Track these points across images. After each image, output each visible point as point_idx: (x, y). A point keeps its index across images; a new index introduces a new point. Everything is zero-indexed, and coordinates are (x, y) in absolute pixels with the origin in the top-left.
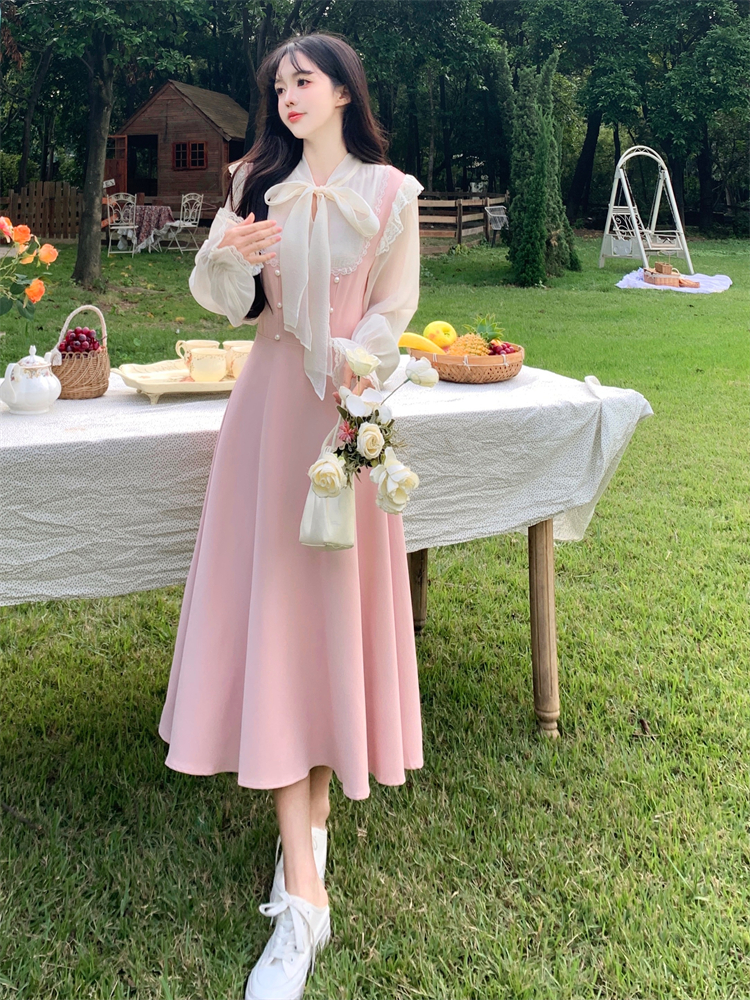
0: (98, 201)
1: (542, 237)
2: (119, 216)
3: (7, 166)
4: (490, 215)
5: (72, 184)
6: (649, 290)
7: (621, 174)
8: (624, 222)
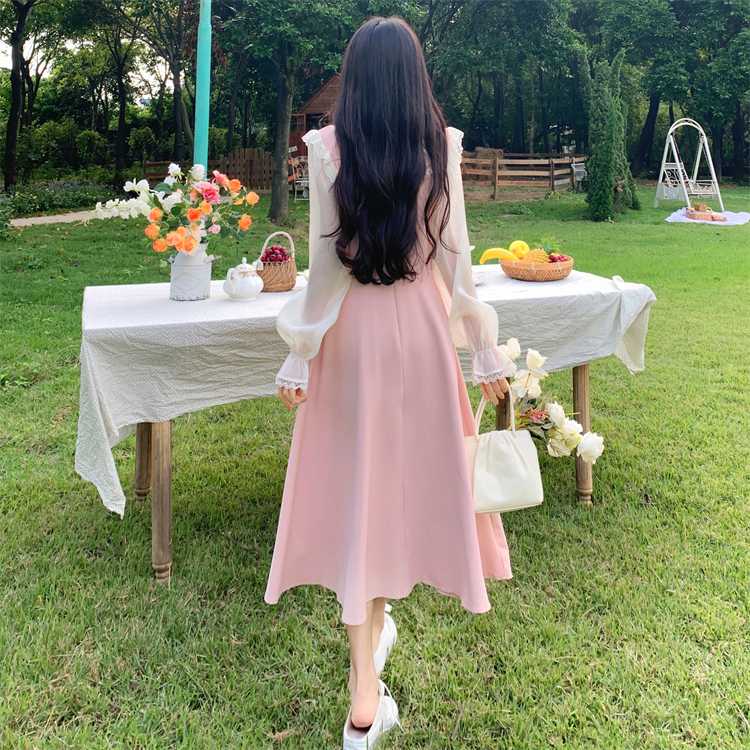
0: (285, 162)
1: (611, 186)
2: (301, 173)
3: (217, 137)
4: (575, 170)
5: (266, 150)
6: (689, 223)
7: (670, 139)
8: (673, 174)
